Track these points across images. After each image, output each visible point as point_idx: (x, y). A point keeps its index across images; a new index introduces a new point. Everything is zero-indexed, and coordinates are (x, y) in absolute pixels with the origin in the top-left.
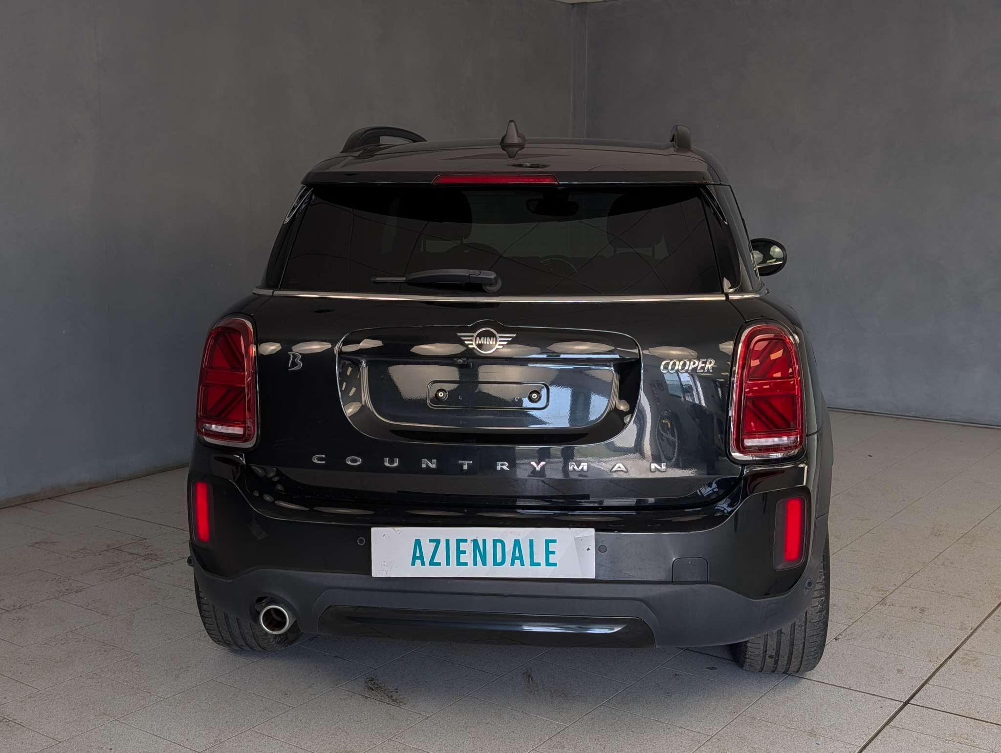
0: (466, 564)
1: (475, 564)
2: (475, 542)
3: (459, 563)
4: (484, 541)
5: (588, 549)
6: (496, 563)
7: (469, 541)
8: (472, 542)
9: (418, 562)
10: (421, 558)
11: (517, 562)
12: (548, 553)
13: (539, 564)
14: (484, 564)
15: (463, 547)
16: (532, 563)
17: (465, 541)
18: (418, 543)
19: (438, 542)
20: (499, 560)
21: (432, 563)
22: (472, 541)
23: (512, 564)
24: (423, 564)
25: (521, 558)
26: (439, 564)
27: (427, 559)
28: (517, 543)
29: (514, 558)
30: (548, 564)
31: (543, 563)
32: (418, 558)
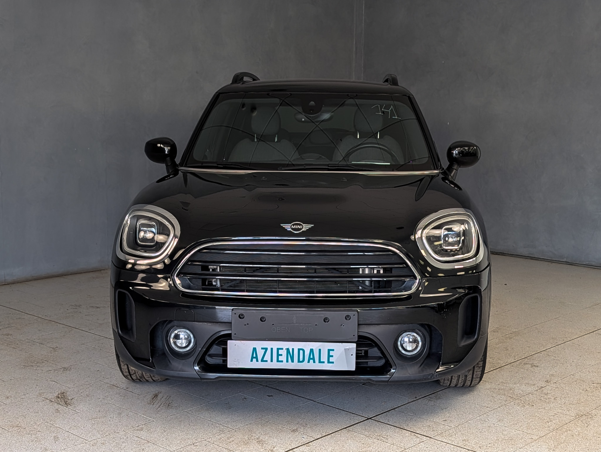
3: (278, 361)
5: (352, 355)
7: (284, 349)
9: (254, 360)
22: (286, 349)
23: (309, 362)
24: (257, 361)
26: (266, 361)
31: (326, 361)
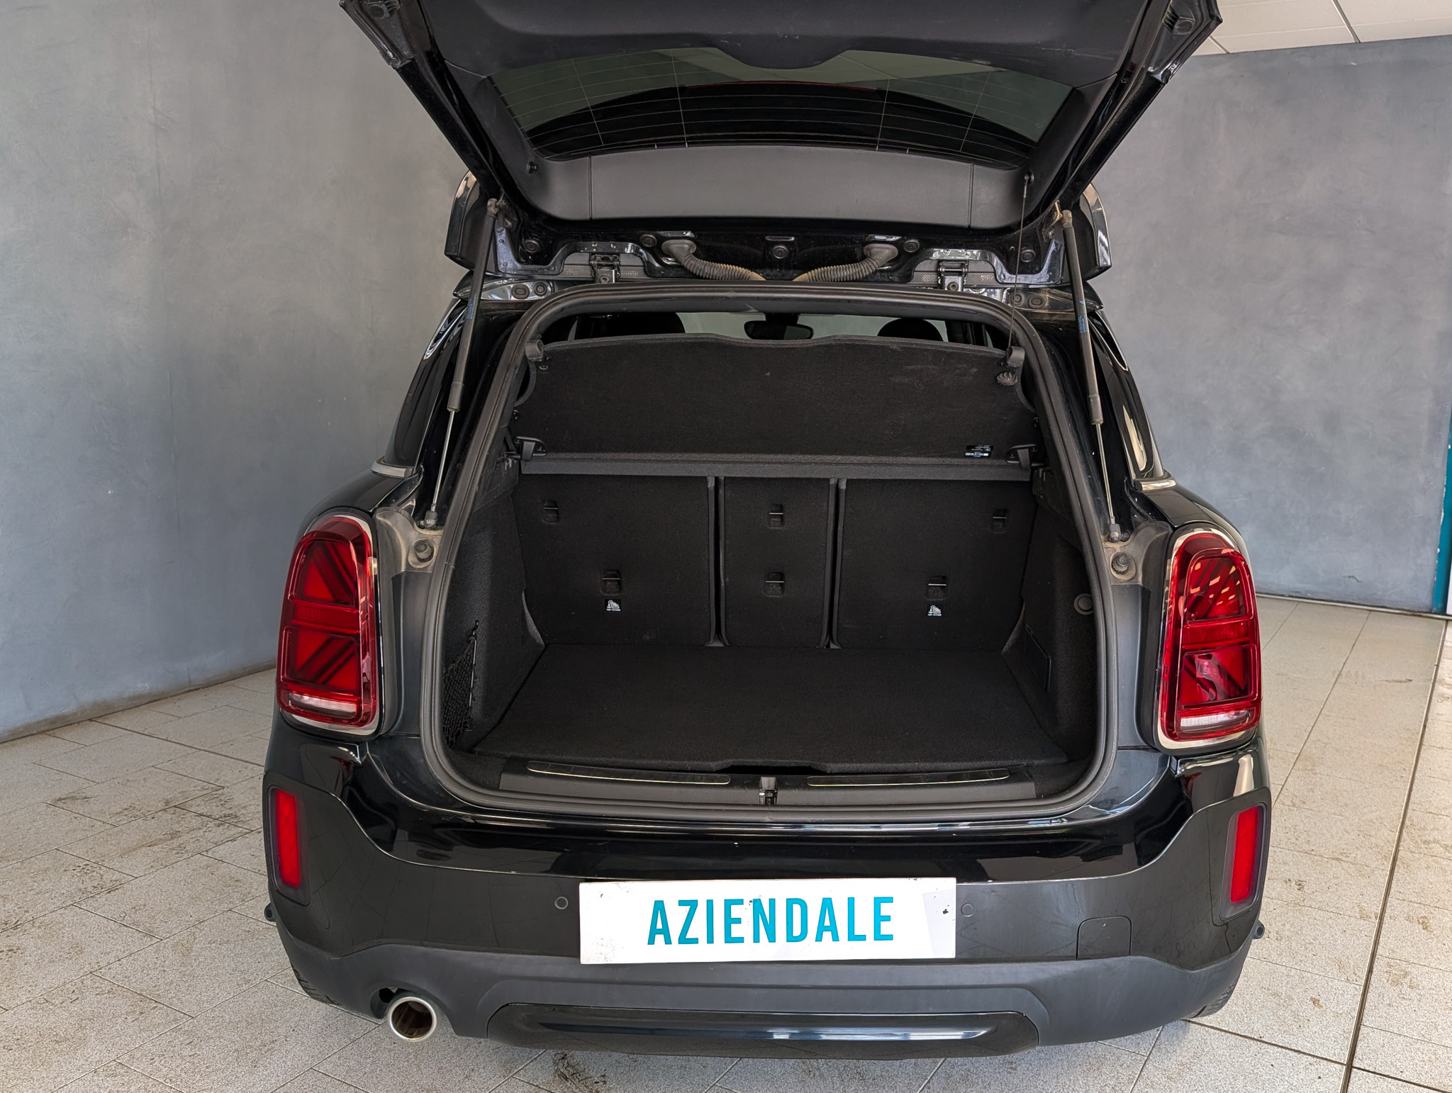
0: (741, 940)
1: (756, 939)
2: (757, 903)
4: (772, 902)
6: (791, 938)
8: (752, 904)
10: (665, 932)
11: (827, 935)
12: (879, 919)
13: (863, 938)
14: (772, 938)
15: (736, 911)
16: (852, 937)
17: (740, 902)
18: (659, 907)
19: (693, 905)
20: (797, 931)
21: (683, 940)
25: (833, 929)
27: (675, 933)
28: (827, 904)
29: (821, 929)
30: (878, 936)
32: (660, 932)
